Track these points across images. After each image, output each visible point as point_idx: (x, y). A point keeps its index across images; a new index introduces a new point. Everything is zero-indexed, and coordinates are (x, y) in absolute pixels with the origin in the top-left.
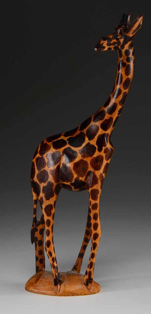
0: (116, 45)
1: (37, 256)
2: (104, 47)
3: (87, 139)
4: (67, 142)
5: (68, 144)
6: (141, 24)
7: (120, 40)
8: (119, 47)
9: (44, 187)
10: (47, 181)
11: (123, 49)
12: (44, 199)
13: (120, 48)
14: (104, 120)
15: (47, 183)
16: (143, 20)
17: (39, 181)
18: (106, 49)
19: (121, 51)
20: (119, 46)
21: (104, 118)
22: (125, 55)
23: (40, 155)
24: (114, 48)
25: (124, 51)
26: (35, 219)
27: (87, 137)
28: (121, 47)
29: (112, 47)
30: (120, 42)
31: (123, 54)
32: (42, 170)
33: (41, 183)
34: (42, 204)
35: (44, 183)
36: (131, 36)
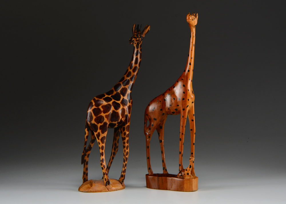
1: (85, 171)
3: (122, 96)
4: (112, 98)
5: (113, 99)
6: (149, 30)
9: (101, 126)
10: (103, 122)
12: (101, 133)
15: (103, 123)
16: (150, 28)
17: (96, 122)
21: (129, 83)
23: (96, 107)
26: (85, 148)
27: (122, 95)
32: (99, 115)
33: (98, 124)
34: (99, 137)
35: (101, 123)
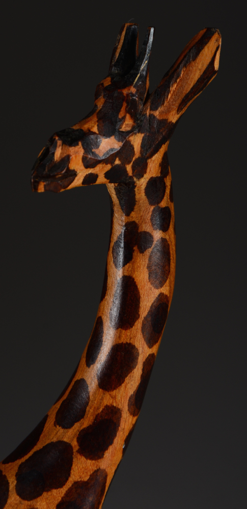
0: (117, 162)
2: (73, 174)
6: (217, 66)
7: (132, 138)
8: (129, 168)
11: (140, 175)
13: (130, 173)
14: (69, 484)
18: (78, 182)
19: (134, 182)
20: (129, 163)
21: (69, 475)
22: (147, 201)
24: (107, 175)
25: (143, 187)
28: (133, 168)
29: (101, 171)
30: (132, 147)
31: (137, 197)
36: (174, 121)
